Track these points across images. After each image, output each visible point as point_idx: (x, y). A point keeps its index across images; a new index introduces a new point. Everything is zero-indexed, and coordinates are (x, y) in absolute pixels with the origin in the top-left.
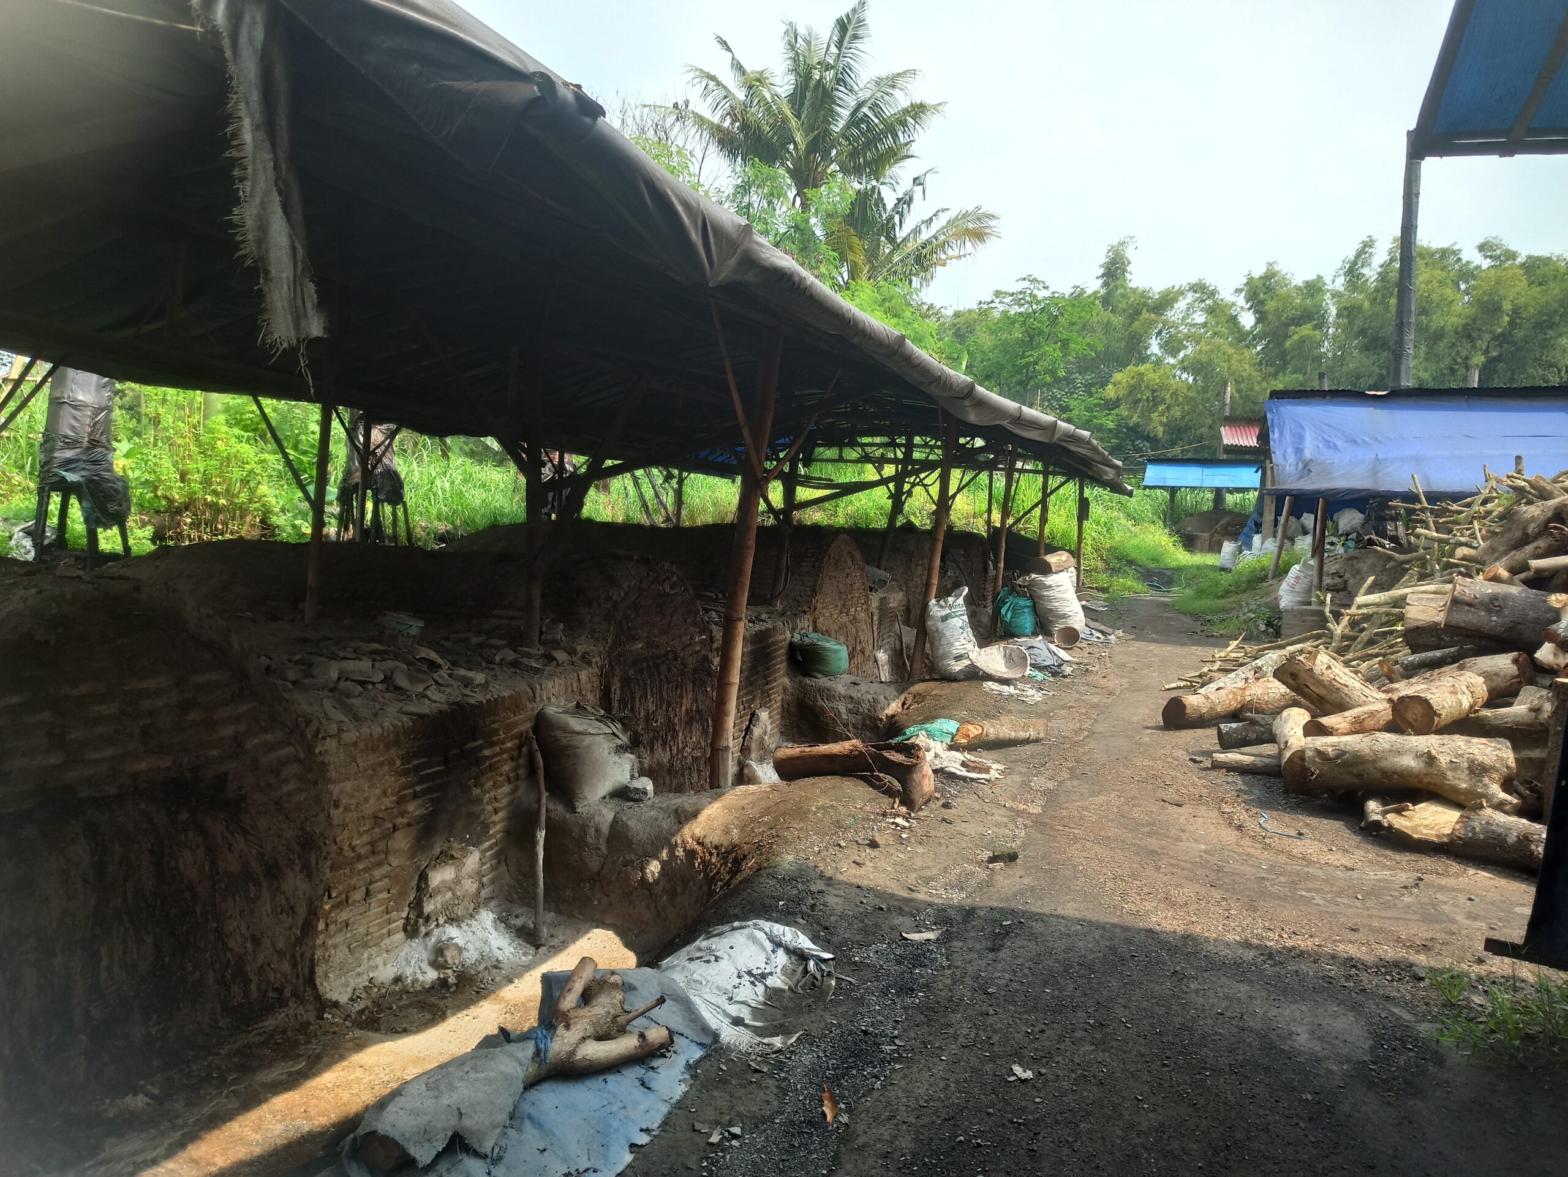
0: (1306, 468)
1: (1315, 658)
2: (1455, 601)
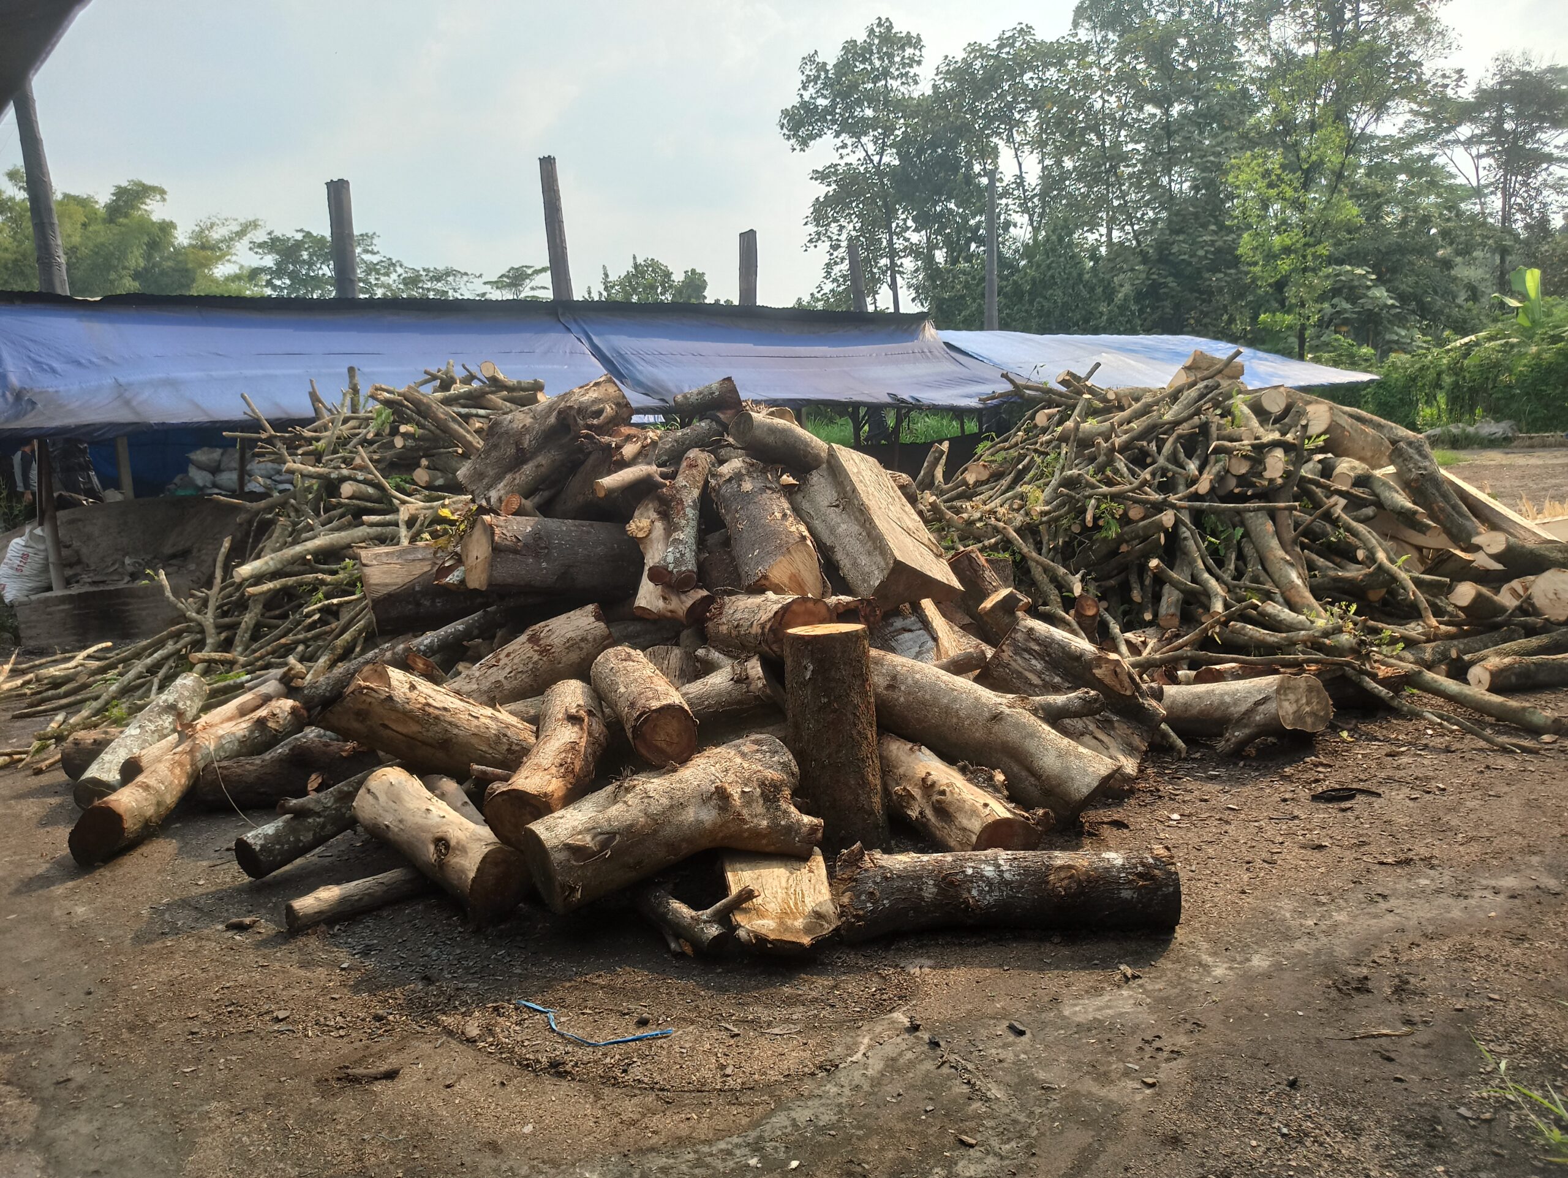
0: (22, 400)
1: (386, 679)
2: (497, 550)
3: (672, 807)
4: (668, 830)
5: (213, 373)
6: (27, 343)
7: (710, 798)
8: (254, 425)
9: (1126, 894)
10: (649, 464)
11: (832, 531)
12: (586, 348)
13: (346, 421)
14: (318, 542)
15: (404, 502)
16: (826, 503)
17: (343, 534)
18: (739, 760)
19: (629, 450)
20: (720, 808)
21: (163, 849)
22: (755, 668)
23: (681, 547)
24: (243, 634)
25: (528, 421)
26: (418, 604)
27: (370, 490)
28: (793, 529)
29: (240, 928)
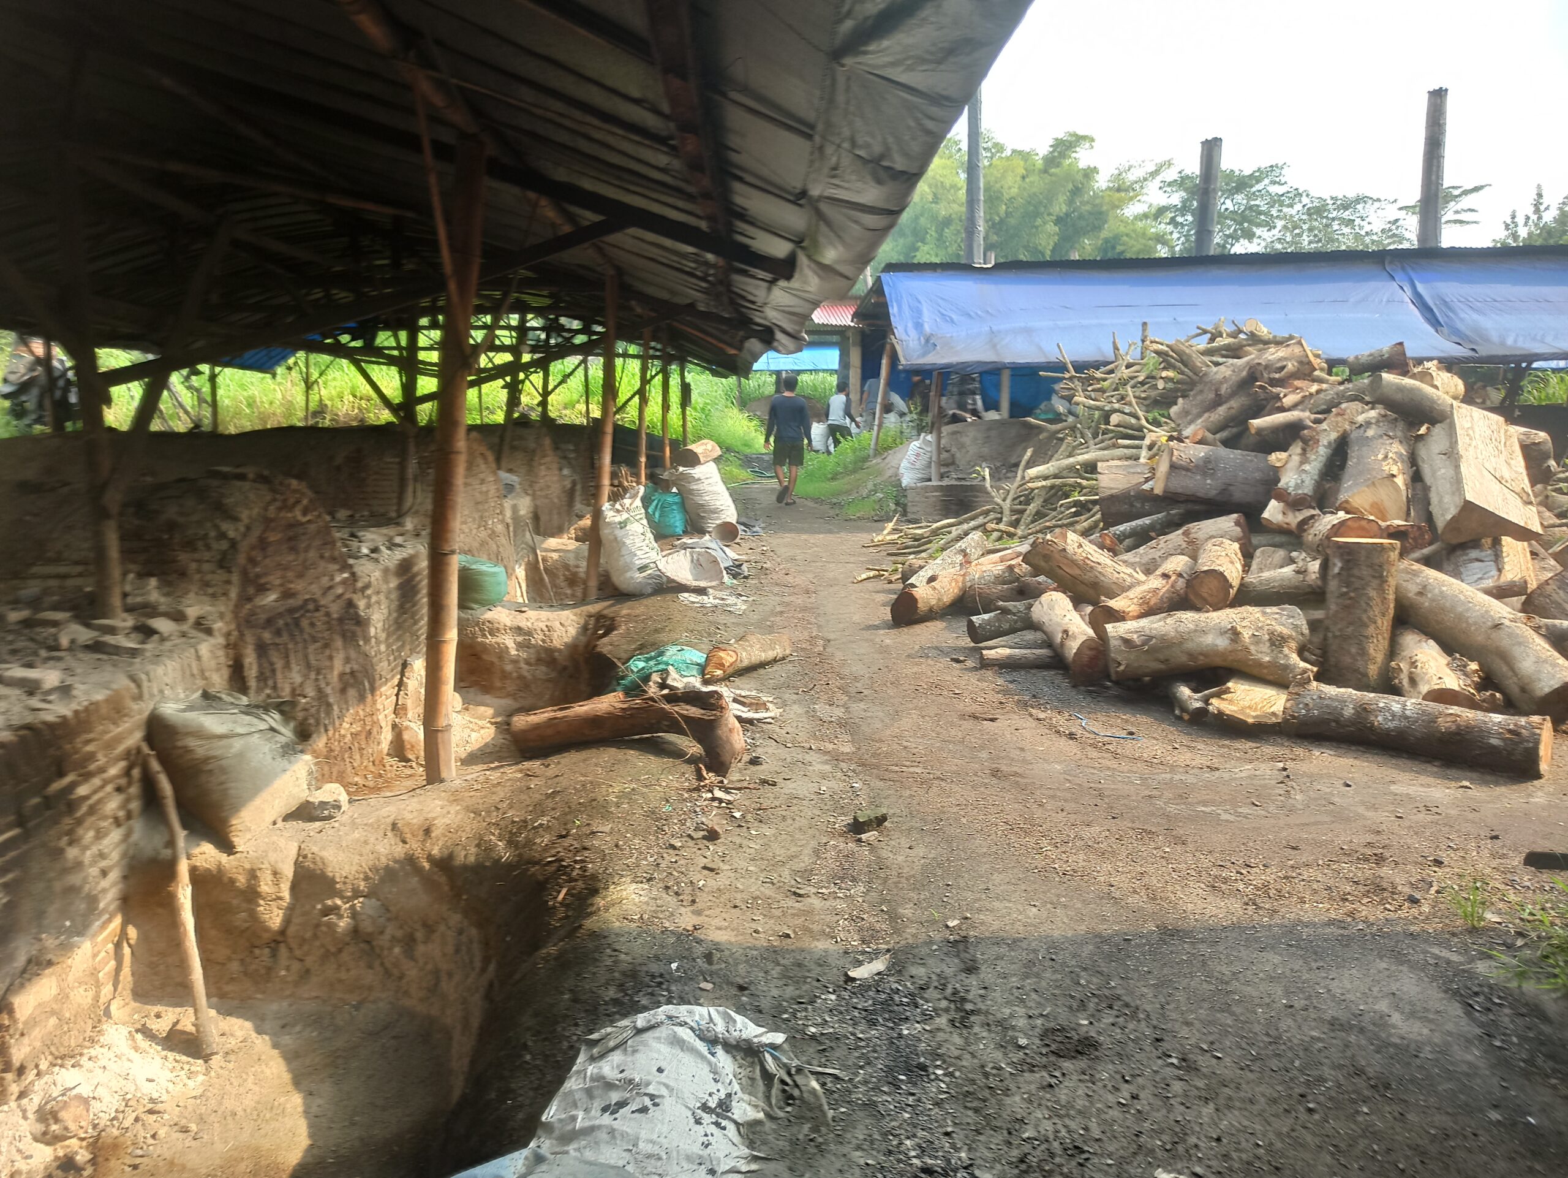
0: (929, 343)
1: (1065, 537)
2: (1173, 467)
3: (1196, 631)
4: (1190, 645)
5: (1059, 323)
6: (940, 301)
7: (1226, 632)
8: (1061, 367)
9: (1494, 741)
10: (1303, 410)
11: (1434, 472)
12: (1406, 296)
13: (1128, 366)
14: (1086, 457)
15: (1150, 431)
16: (1437, 451)
17: (1106, 452)
18: (1258, 615)
19: (1288, 401)
20: (1231, 640)
21: (937, 626)
22: (1315, 566)
23: (1304, 476)
24: (1026, 518)
25: (1228, 373)
26: (1132, 505)
27: (1133, 421)
28: (1386, 468)
29: (957, 661)
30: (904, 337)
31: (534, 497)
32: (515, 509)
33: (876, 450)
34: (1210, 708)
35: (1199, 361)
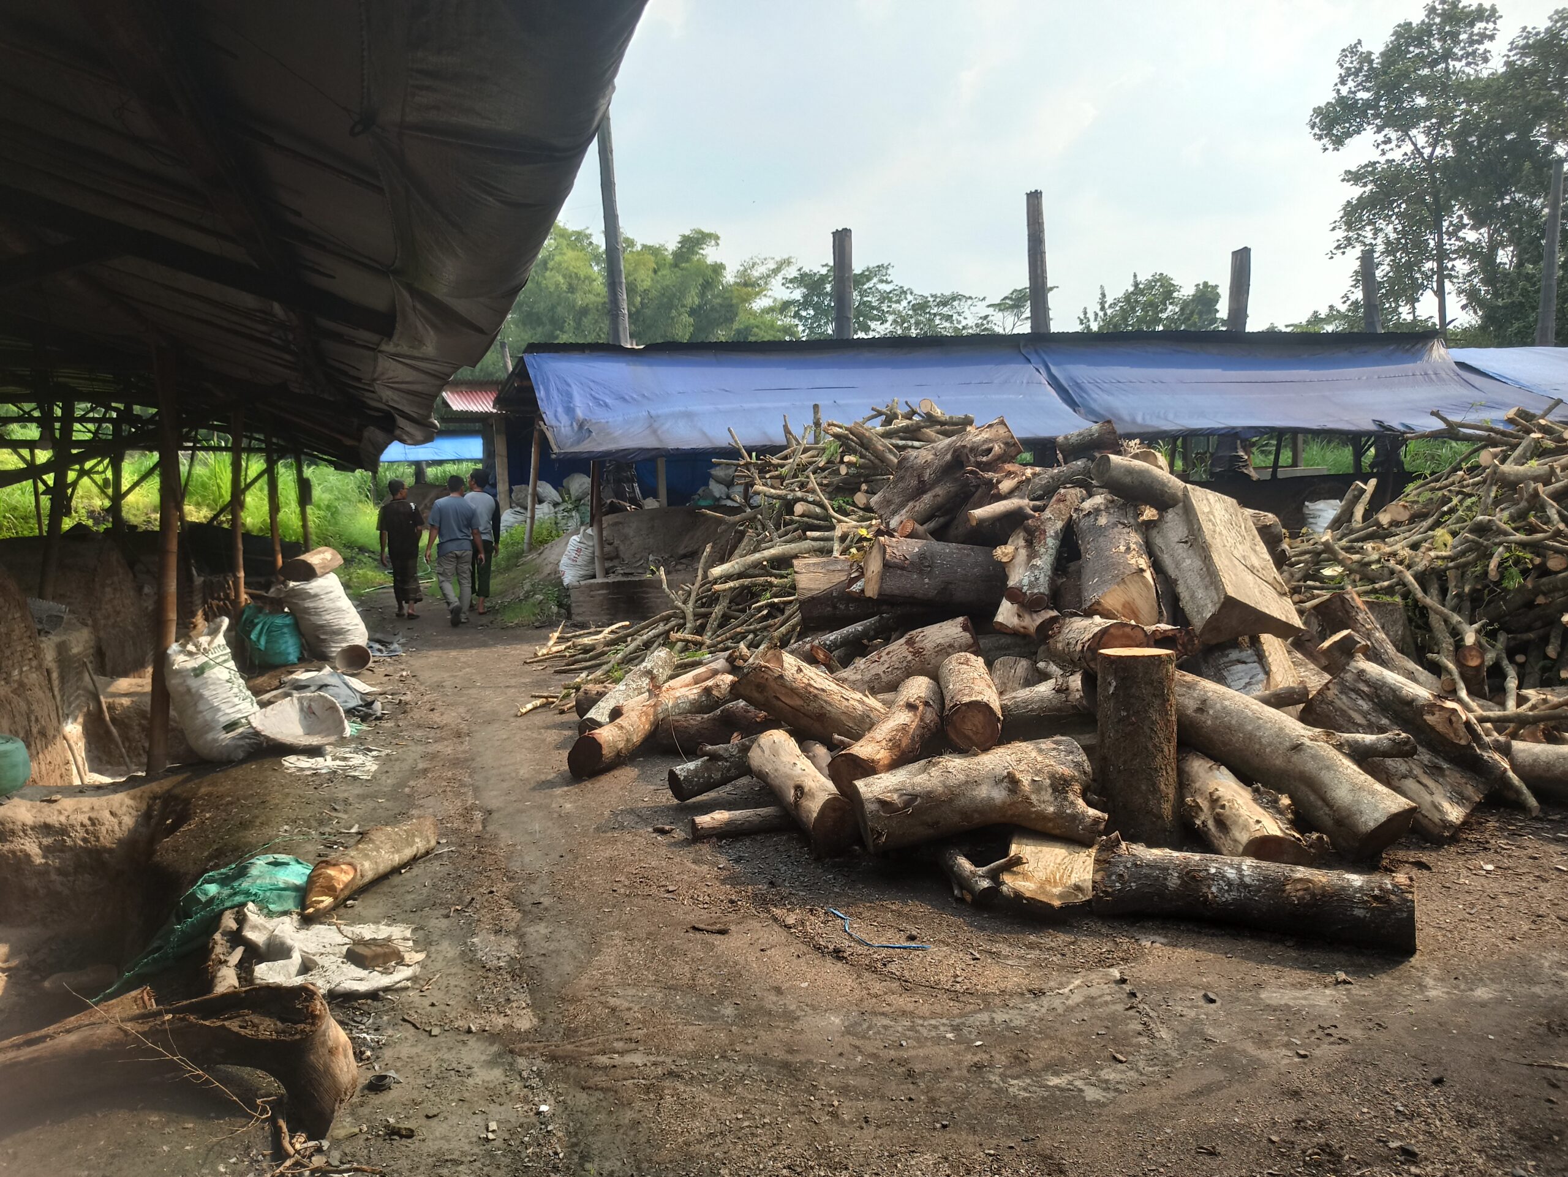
0: (583, 429)
1: (780, 662)
2: (887, 566)
3: (967, 782)
4: (962, 802)
5: (720, 407)
6: (591, 384)
7: (1002, 781)
8: (735, 452)
9: (1359, 912)
10: (1022, 498)
11: (1178, 565)
12: (1043, 378)
13: (805, 451)
14: (772, 551)
15: (840, 521)
16: (1177, 540)
17: (793, 545)
18: (1034, 754)
19: (1006, 485)
20: (1010, 790)
21: (627, 774)
22: (1076, 682)
23: (1037, 572)
24: (713, 622)
25: (930, 457)
26: (835, 607)
27: (818, 510)
28: (1133, 561)
29: (662, 832)
30: (554, 423)
31: (95, 628)
32: (62, 649)
33: (530, 544)
34: (1004, 888)
35: (881, 444)
